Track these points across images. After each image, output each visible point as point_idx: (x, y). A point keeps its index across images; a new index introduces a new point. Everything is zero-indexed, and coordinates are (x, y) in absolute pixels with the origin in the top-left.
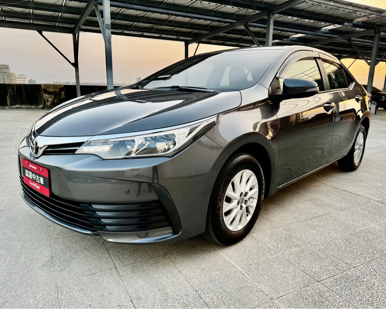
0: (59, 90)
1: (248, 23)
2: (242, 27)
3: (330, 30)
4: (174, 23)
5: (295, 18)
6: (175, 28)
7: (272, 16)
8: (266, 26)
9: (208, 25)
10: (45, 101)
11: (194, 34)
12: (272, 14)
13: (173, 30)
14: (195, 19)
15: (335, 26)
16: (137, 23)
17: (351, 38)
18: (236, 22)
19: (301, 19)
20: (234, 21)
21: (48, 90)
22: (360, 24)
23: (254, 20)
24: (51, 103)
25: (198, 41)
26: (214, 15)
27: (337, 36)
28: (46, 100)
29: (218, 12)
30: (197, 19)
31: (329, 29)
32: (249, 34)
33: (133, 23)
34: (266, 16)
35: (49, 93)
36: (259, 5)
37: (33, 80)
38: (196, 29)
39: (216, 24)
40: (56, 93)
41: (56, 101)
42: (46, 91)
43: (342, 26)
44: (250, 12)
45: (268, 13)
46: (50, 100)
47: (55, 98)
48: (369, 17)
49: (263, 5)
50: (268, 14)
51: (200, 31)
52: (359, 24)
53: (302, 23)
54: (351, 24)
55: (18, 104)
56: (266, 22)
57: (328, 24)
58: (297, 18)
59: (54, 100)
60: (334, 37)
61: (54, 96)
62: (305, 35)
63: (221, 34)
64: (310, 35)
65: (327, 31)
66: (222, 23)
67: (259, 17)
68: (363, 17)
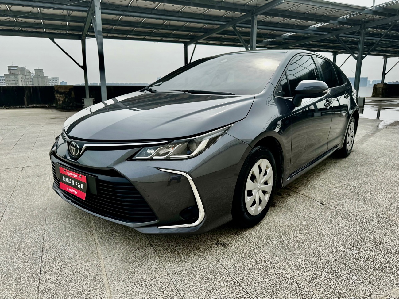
0: (69, 90)
1: (235, 24)
2: (231, 28)
3: (318, 28)
4: (170, 27)
5: (282, 19)
6: (172, 31)
7: (255, 17)
8: (250, 26)
9: (201, 27)
10: (57, 101)
11: (191, 36)
12: (255, 15)
13: (171, 33)
14: (188, 23)
15: (322, 24)
16: (137, 28)
17: (339, 35)
18: (226, 24)
19: (287, 19)
20: (224, 23)
21: (59, 90)
22: (345, 21)
23: (241, 21)
24: (62, 102)
25: (195, 42)
26: (203, 18)
27: (326, 33)
28: (58, 99)
29: (207, 15)
30: (190, 23)
31: (317, 26)
32: (236, 34)
33: (133, 28)
34: (250, 17)
35: (61, 93)
36: (243, 8)
37: (65, 82)
38: (192, 32)
39: (207, 26)
40: (66, 93)
41: (67, 100)
42: (58, 92)
43: (328, 24)
44: (237, 14)
45: (252, 14)
46: (61, 99)
47: (66, 97)
48: (352, 14)
49: (246, 8)
50: (252, 16)
51: (196, 33)
52: (343, 21)
53: (289, 22)
54: (336, 22)
55: (34, 104)
56: (250, 22)
57: (315, 22)
58: (283, 18)
59: (65, 99)
60: (324, 34)
61: (65, 96)
62: (295, 33)
63: (214, 35)
64: (300, 33)
65: (315, 29)
66: (214, 25)
67: (244, 18)
68: (347, 15)
